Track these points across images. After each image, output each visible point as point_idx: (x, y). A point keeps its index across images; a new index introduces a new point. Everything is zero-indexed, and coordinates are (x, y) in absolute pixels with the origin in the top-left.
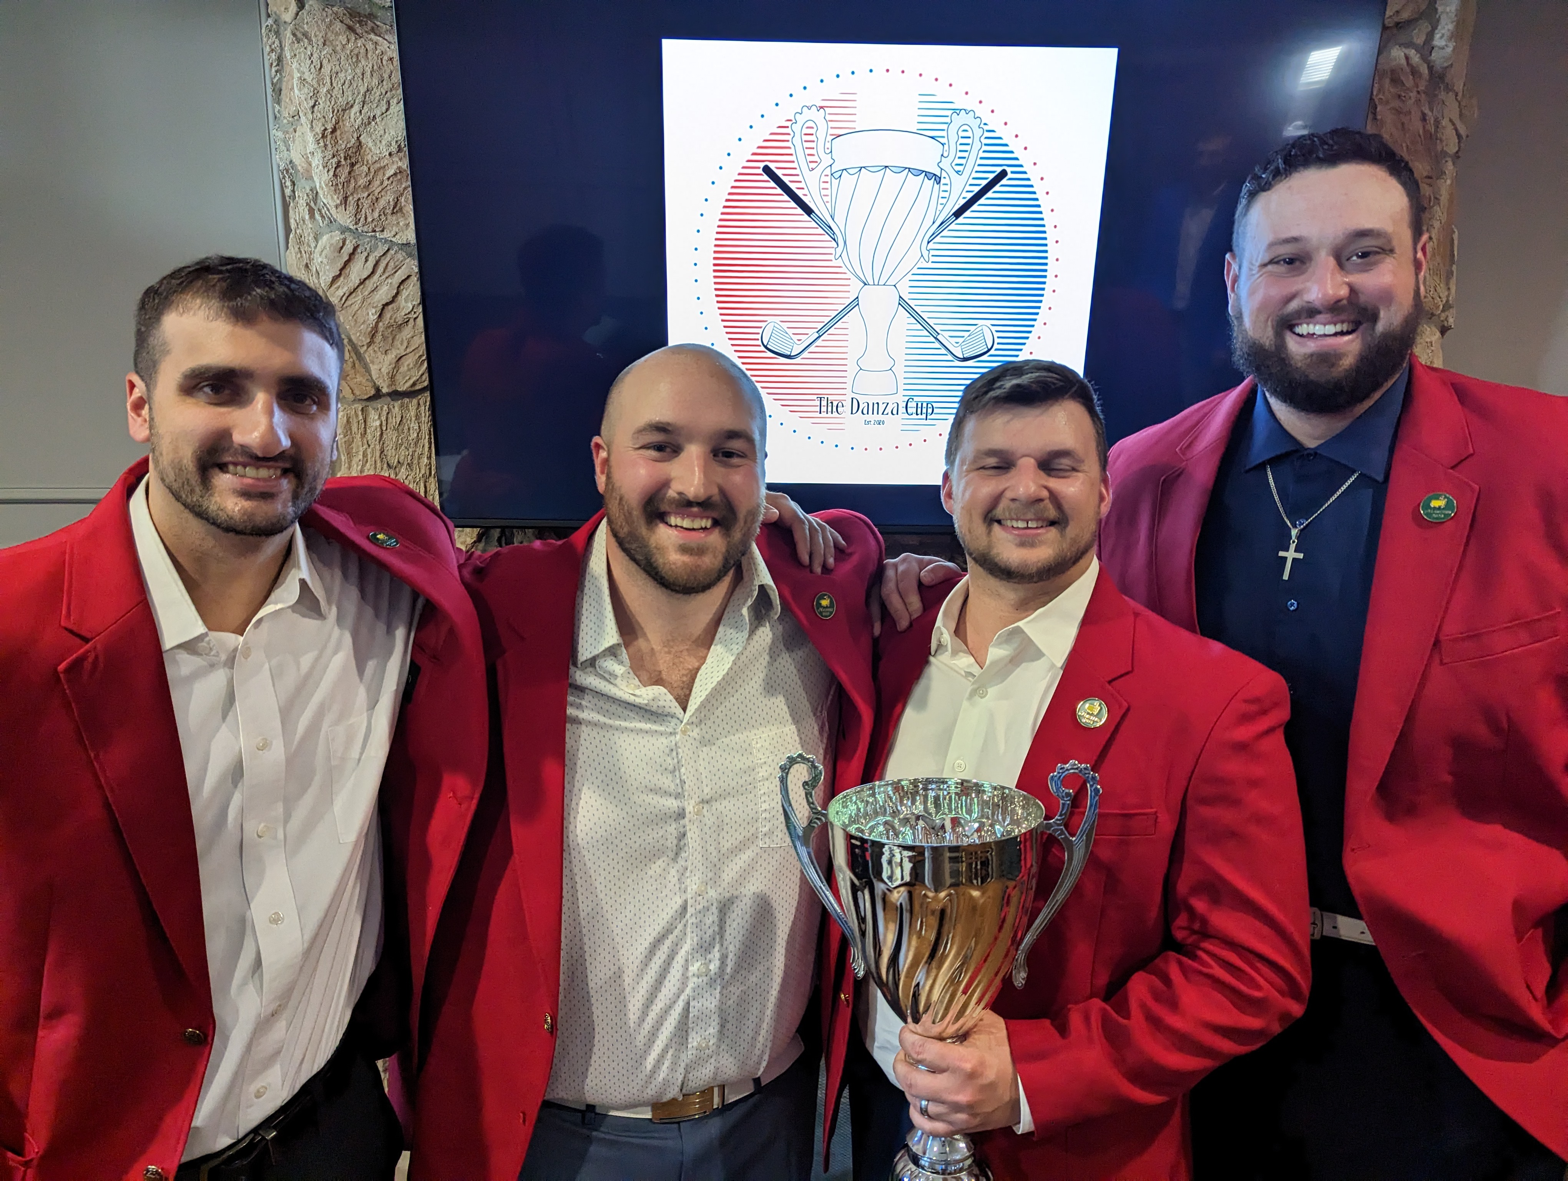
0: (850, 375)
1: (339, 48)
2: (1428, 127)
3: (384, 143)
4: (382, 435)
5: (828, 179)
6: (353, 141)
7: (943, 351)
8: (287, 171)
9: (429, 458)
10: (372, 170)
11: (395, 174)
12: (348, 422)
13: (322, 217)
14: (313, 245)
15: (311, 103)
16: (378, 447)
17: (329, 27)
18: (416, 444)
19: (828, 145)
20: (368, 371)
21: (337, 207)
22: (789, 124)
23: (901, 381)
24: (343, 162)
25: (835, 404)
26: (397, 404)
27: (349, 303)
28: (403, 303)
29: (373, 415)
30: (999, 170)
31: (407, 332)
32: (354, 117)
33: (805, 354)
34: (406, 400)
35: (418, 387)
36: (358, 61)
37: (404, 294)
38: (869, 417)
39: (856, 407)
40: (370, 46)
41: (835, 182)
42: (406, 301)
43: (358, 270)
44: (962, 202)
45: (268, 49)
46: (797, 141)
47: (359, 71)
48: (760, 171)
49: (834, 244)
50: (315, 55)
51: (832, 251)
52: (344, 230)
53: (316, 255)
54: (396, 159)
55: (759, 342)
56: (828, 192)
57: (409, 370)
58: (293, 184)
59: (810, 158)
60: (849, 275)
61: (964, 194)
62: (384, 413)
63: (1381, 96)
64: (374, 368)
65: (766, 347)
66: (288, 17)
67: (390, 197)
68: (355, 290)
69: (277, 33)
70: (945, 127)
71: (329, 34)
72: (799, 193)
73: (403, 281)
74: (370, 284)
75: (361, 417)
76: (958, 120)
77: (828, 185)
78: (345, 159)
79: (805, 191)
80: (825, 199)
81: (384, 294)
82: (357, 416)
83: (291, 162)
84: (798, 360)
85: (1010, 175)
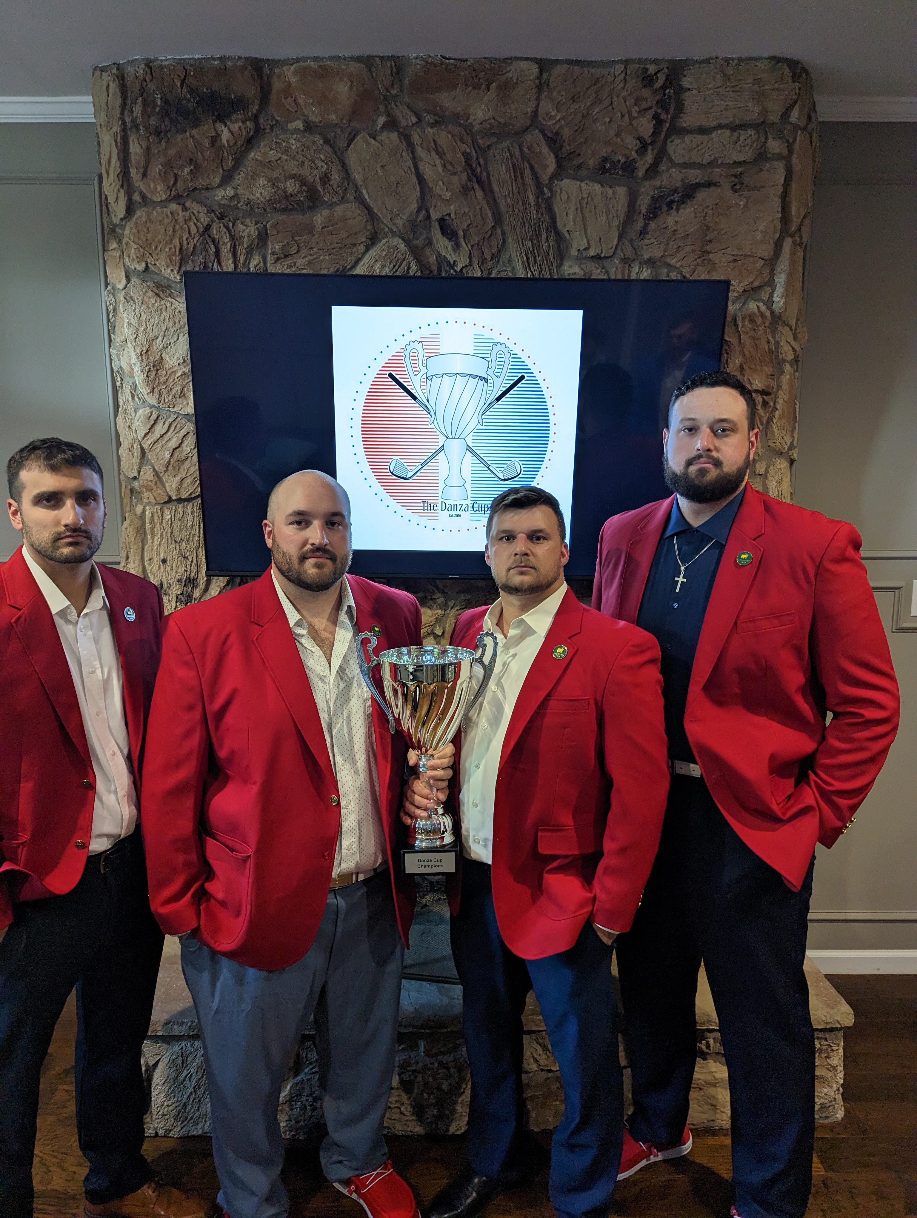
0: (440, 489)
1: (150, 306)
2: (771, 347)
3: (175, 358)
4: (171, 524)
5: (425, 380)
6: (158, 357)
7: (493, 475)
8: (118, 372)
9: (199, 537)
10: (168, 373)
11: (181, 375)
12: (152, 516)
13: (139, 399)
14: (133, 415)
15: (135, 336)
16: (169, 531)
17: (145, 294)
18: (191, 529)
19: (424, 362)
20: (164, 486)
21: (148, 394)
22: (402, 351)
23: (469, 492)
24: (152, 369)
25: (432, 505)
26: (181, 506)
27: (154, 448)
28: (185, 448)
29: (167, 512)
30: (520, 375)
31: (187, 464)
32: (159, 344)
33: (414, 477)
34: (186, 503)
35: (193, 496)
36: (161, 313)
37: (186, 443)
38: (452, 513)
39: (445, 507)
40: (168, 304)
41: (429, 382)
42: (187, 446)
43: (159, 429)
44: (500, 393)
45: (108, 304)
46: (407, 359)
47: (162, 318)
48: (387, 376)
49: (429, 416)
50: (137, 310)
51: (428, 420)
52: (152, 406)
53: (136, 421)
54: (182, 367)
55: (388, 471)
56: (425, 387)
57: (188, 486)
58: (122, 379)
59: (414, 369)
60: (438, 433)
61: (501, 388)
62: (173, 511)
63: (743, 329)
64: (168, 485)
65: (392, 473)
66: (121, 286)
67: (178, 388)
68: (158, 440)
69: (113, 294)
70: (489, 352)
71: (145, 298)
72: (409, 388)
73: (185, 435)
74: (166, 438)
75: (159, 513)
76: (496, 349)
77: (425, 384)
78: (153, 367)
79: (413, 387)
80: (424, 391)
81: (174, 443)
82: (157, 513)
83: (121, 367)
84: (410, 481)
85: (526, 378)
